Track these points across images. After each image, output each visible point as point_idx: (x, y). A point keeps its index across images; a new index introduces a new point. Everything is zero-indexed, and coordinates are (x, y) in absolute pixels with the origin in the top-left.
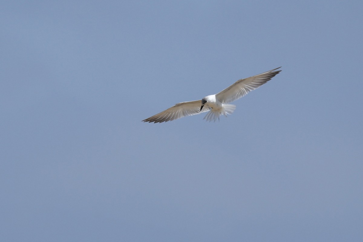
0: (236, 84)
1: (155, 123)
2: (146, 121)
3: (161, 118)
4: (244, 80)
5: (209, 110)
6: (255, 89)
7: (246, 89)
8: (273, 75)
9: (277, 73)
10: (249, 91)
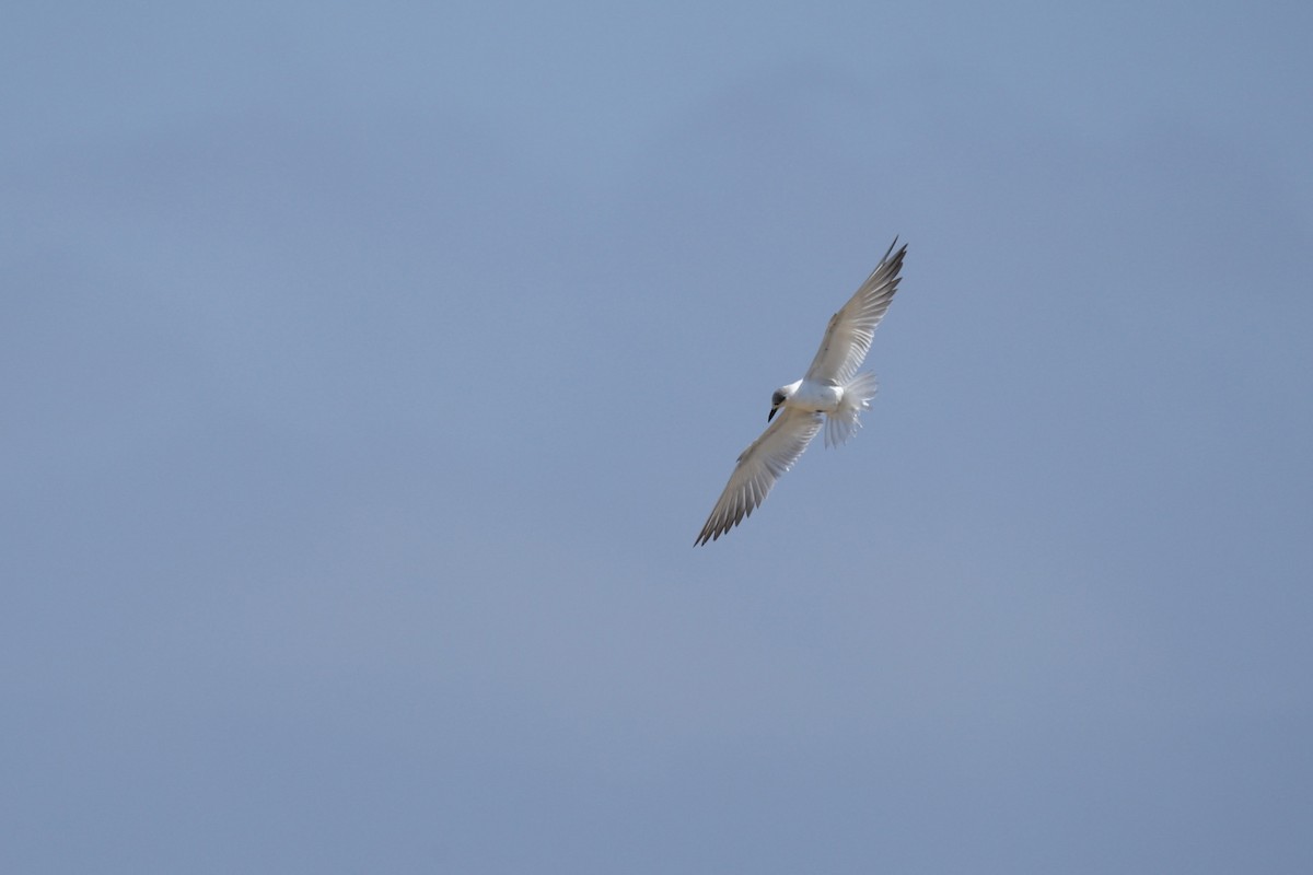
0: (831, 331)
1: (726, 533)
2: (705, 541)
3: (730, 512)
4: (842, 312)
5: (821, 426)
6: (881, 317)
7: (860, 328)
8: (896, 263)
9: (901, 254)
10: (872, 328)
